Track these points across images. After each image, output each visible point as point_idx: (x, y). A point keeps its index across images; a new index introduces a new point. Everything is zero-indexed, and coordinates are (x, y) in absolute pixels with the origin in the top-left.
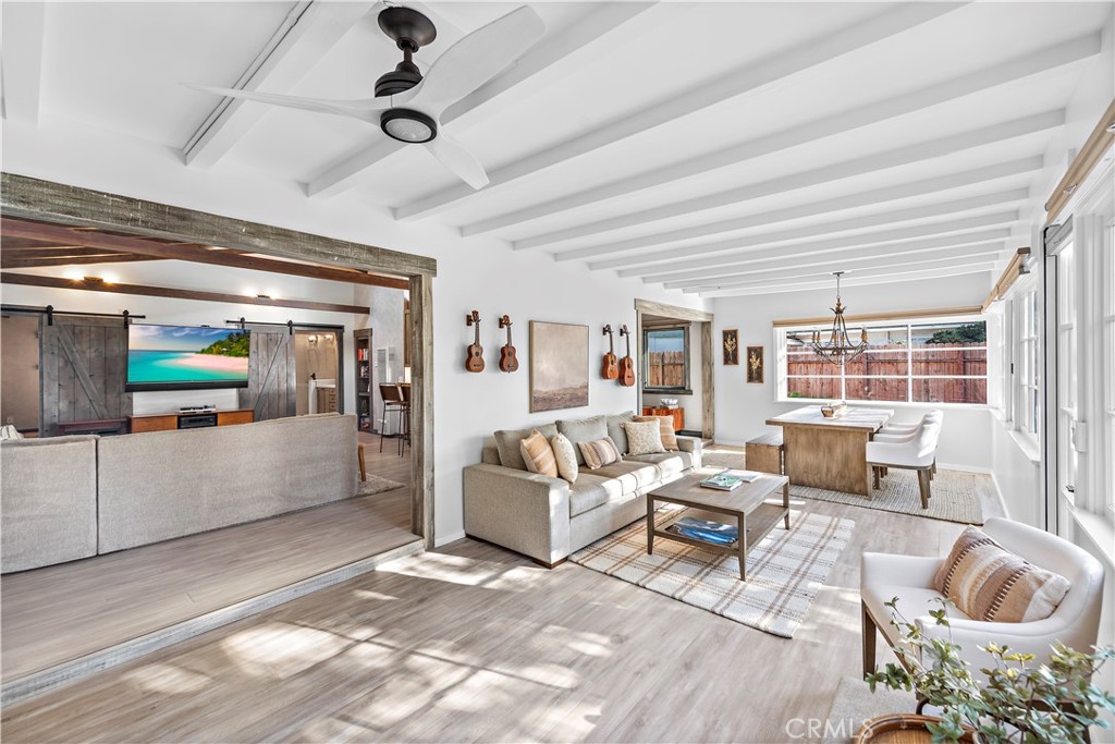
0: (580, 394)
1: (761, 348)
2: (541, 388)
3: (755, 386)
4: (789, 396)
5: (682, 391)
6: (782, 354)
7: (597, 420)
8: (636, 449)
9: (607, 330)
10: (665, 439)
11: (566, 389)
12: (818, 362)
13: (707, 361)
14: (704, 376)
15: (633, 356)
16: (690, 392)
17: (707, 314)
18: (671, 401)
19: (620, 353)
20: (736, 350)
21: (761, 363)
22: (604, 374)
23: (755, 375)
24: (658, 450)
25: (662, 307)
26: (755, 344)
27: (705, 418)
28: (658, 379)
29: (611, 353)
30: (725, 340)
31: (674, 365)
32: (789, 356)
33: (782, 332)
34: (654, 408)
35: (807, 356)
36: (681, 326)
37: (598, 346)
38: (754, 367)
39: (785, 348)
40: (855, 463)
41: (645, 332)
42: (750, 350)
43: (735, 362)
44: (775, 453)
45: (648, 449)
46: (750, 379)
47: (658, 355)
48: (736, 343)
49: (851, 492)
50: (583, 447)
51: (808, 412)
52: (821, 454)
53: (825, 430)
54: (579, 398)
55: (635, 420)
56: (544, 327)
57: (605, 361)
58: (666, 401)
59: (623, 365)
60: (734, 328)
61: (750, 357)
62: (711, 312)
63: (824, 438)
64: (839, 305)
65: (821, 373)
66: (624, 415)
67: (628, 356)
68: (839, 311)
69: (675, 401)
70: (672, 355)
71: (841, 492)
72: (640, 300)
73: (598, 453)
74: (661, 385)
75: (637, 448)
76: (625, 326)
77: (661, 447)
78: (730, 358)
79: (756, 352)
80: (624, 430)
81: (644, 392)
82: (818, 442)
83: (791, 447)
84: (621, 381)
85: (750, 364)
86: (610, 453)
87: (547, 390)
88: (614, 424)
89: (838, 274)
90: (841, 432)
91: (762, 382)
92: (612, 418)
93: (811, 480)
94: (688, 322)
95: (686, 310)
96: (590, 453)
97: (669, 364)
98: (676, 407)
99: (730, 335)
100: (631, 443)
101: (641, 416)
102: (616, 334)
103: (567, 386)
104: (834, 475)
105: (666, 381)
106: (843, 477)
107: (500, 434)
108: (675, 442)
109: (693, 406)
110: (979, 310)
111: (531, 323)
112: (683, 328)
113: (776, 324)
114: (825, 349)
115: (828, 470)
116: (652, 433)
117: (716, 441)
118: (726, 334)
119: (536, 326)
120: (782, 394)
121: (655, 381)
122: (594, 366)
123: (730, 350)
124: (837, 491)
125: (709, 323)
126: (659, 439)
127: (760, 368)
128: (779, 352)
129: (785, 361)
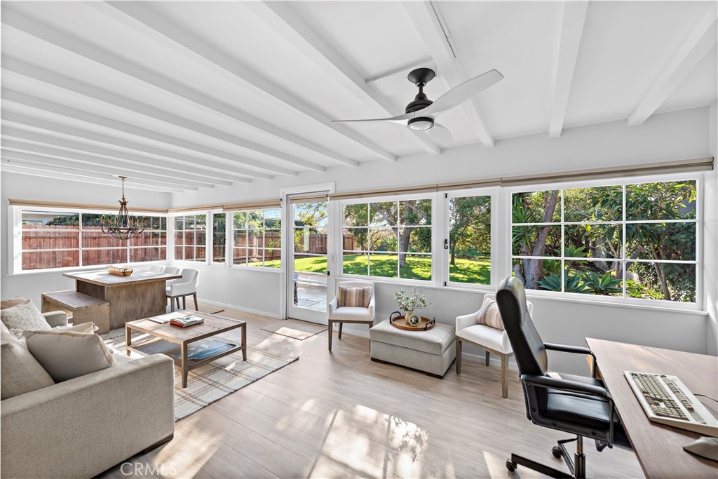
4: (23, 269)
6: (18, 230)
32: (24, 233)
33: (17, 210)
40: (159, 300)
53: (141, 284)
63: (139, 290)
64: (124, 199)
68: (124, 204)
82: (135, 293)
83: (113, 302)
89: (123, 178)
90: (152, 283)
104: (146, 312)
106: (151, 312)
110: (167, 211)
113: (13, 202)
120: (17, 268)
128: (15, 228)
129: (20, 237)
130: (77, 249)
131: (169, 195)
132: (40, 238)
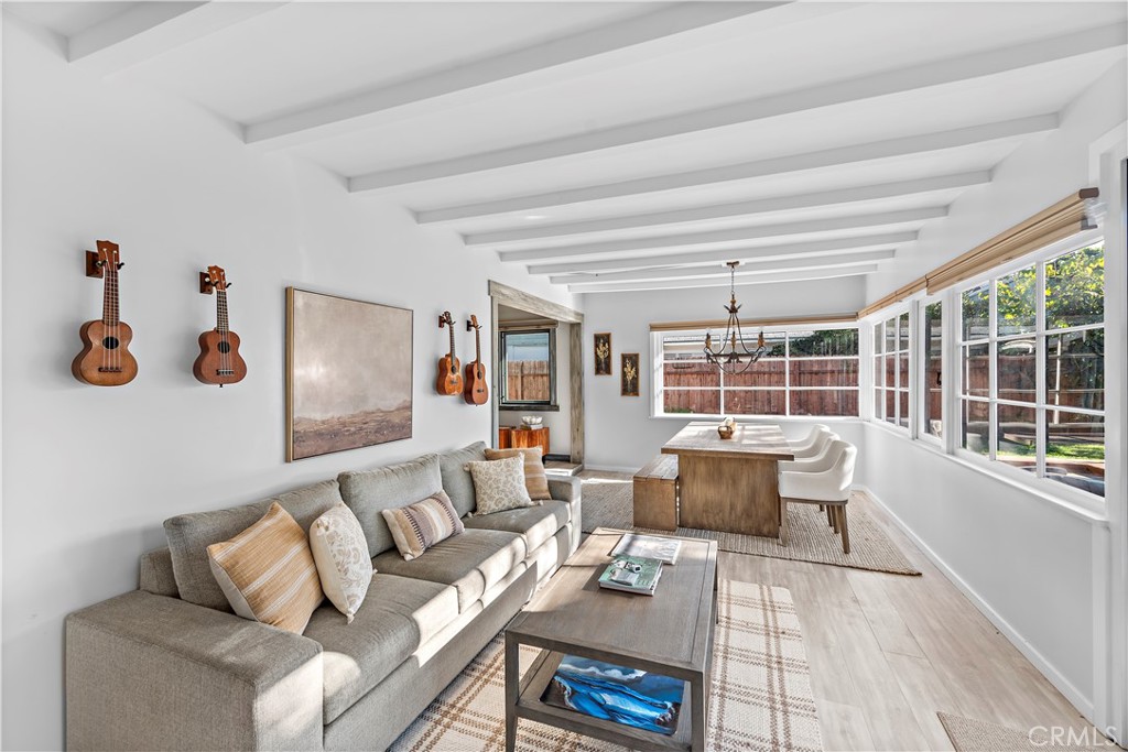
0: (396, 420)
1: (637, 355)
2: (310, 413)
3: (630, 399)
4: (665, 411)
5: (547, 406)
6: (659, 361)
7: (423, 463)
8: (488, 505)
9: (444, 320)
10: (531, 483)
11: (367, 414)
12: (676, 373)
13: (576, 371)
14: (572, 388)
15: (486, 361)
16: (556, 408)
17: (577, 314)
18: (534, 420)
19: (465, 356)
20: (609, 357)
21: (637, 372)
22: (439, 387)
23: (630, 388)
24: (522, 503)
25: (526, 298)
26: (630, 350)
27: (574, 439)
28: (517, 391)
29: (451, 355)
30: (597, 346)
31: (535, 375)
32: (665, 365)
33: (659, 336)
34: (513, 428)
35: (700, 364)
36: (545, 326)
37: (428, 345)
38: (629, 378)
39: (661, 356)
40: (763, 497)
41: (502, 335)
42: (624, 357)
43: (608, 371)
44: (670, 489)
45: (506, 503)
46: (625, 392)
47: (517, 365)
48: (609, 349)
49: (759, 534)
50: (391, 519)
51: (696, 432)
52: (724, 488)
53: (729, 459)
54: (396, 427)
55: (488, 456)
56: (319, 302)
57: (442, 367)
58: (528, 419)
59: (470, 373)
60: (607, 332)
61: (624, 366)
62: (580, 311)
63: (726, 467)
64: (733, 302)
65: (679, 385)
66: (470, 449)
67: (478, 361)
68: (733, 310)
69: (540, 420)
70: (532, 364)
71: (748, 535)
72: (495, 283)
73: (419, 525)
74: (520, 400)
75: (488, 503)
76: (473, 317)
77: (526, 498)
78: (603, 367)
79: (631, 360)
80: (470, 474)
81: (501, 408)
82: (720, 473)
83: (687, 480)
84: (468, 396)
85: (624, 374)
86: (440, 524)
87: (328, 416)
88: (454, 467)
89: (733, 265)
90: (747, 459)
91: (637, 395)
92: (450, 455)
93: (711, 521)
94: (555, 323)
95: (555, 305)
96: (405, 530)
97: (529, 375)
98: (540, 427)
99: (603, 340)
100: (481, 495)
101: (496, 450)
102: (459, 327)
103: (370, 407)
104: (739, 513)
105: (526, 393)
106: (749, 516)
107: (176, 524)
108: (545, 487)
109: (559, 425)
110: (855, 317)
111: (288, 293)
112: (548, 331)
113: (653, 328)
114: (719, 355)
115: (732, 507)
116: (512, 478)
117: (587, 466)
118: (597, 338)
119: (299, 300)
120: (659, 412)
121: (514, 394)
122: (423, 374)
123: (602, 357)
124: (743, 533)
125: (579, 324)
126: (523, 486)
127: (635, 379)
128: (655, 360)
129: (662, 371)
130: (718, 388)
131: (861, 280)
132: (755, 373)
